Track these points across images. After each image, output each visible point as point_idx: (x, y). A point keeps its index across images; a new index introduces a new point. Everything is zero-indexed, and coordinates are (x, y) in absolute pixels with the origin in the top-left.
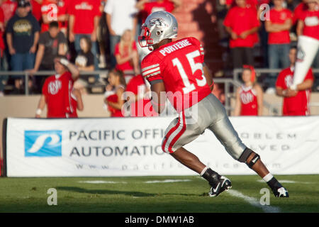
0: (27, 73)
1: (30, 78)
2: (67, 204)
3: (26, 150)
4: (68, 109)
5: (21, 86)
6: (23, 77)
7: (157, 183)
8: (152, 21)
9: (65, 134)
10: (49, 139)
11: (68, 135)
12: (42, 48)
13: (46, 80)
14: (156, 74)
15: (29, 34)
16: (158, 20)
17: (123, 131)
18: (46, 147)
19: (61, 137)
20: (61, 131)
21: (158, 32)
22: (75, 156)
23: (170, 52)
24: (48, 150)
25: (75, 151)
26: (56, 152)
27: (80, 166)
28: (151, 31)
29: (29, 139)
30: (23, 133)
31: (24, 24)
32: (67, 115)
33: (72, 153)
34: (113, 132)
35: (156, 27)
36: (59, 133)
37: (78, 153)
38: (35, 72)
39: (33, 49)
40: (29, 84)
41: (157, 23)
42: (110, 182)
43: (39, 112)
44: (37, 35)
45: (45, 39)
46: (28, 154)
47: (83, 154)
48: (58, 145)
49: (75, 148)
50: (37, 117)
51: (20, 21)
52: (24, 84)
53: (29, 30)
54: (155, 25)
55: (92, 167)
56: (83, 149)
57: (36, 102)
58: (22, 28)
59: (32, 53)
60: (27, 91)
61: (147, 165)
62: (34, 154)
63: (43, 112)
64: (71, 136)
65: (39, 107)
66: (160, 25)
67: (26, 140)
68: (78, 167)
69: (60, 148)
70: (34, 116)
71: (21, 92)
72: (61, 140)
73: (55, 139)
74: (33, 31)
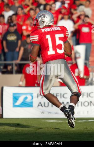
0: (14, 62)
1: (16, 65)
2: (36, 133)
3: (14, 104)
4: (36, 82)
5: (11, 69)
6: (12, 65)
7: (84, 122)
8: (40, 16)
9: (35, 95)
10: (26, 98)
11: (37, 96)
12: (22, 49)
13: (25, 66)
14: (36, 40)
15: (15, 41)
16: (43, 15)
17: (66, 94)
18: (24, 102)
19: (32, 97)
20: (32, 94)
21: (43, 22)
22: (40, 107)
23: (47, 31)
24: (25, 103)
25: (40, 104)
26: (30, 105)
27: (43, 113)
28: (39, 21)
29: (16, 98)
30: (12, 94)
31: (12, 36)
32: (36, 85)
33: (39, 105)
34: (61, 94)
35: (42, 19)
36: (31, 94)
37: (42, 105)
38: (18, 61)
39: (17, 49)
40: (15, 68)
41: (42, 16)
42: (59, 121)
43: (21, 83)
44: (20, 42)
45: (24, 44)
46: (15, 106)
47: (45, 106)
48: (31, 101)
49: (40, 103)
50: (20, 86)
51: (11, 34)
52: (12, 68)
53: (15, 39)
54: (41, 18)
55: (49, 113)
56: (44, 103)
57: (19, 78)
58: (12, 38)
59: (17, 52)
60: (14, 72)
61: (79, 112)
62: (18, 106)
63: (23, 83)
64: (38, 96)
65: (21, 81)
66: (44, 17)
67: (13, 99)
68: (42, 113)
69: (32, 103)
70: (18, 85)
71: (11, 72)
72: (32, 99)
73: (29, 98)
74: (17, 40)
